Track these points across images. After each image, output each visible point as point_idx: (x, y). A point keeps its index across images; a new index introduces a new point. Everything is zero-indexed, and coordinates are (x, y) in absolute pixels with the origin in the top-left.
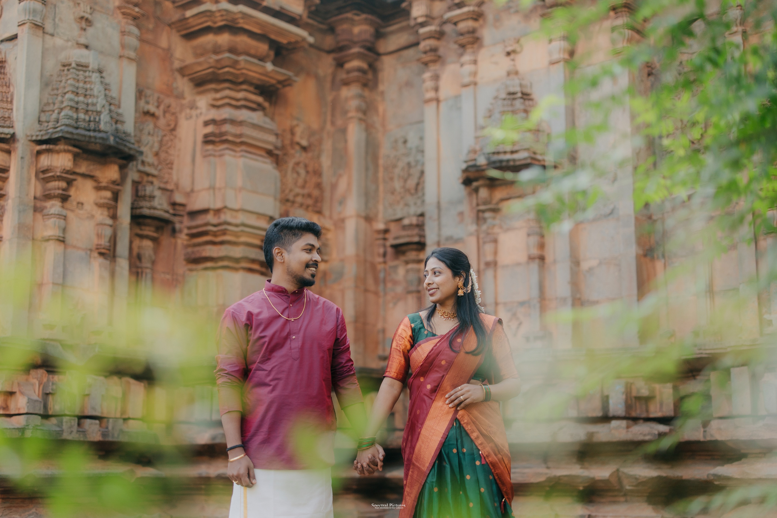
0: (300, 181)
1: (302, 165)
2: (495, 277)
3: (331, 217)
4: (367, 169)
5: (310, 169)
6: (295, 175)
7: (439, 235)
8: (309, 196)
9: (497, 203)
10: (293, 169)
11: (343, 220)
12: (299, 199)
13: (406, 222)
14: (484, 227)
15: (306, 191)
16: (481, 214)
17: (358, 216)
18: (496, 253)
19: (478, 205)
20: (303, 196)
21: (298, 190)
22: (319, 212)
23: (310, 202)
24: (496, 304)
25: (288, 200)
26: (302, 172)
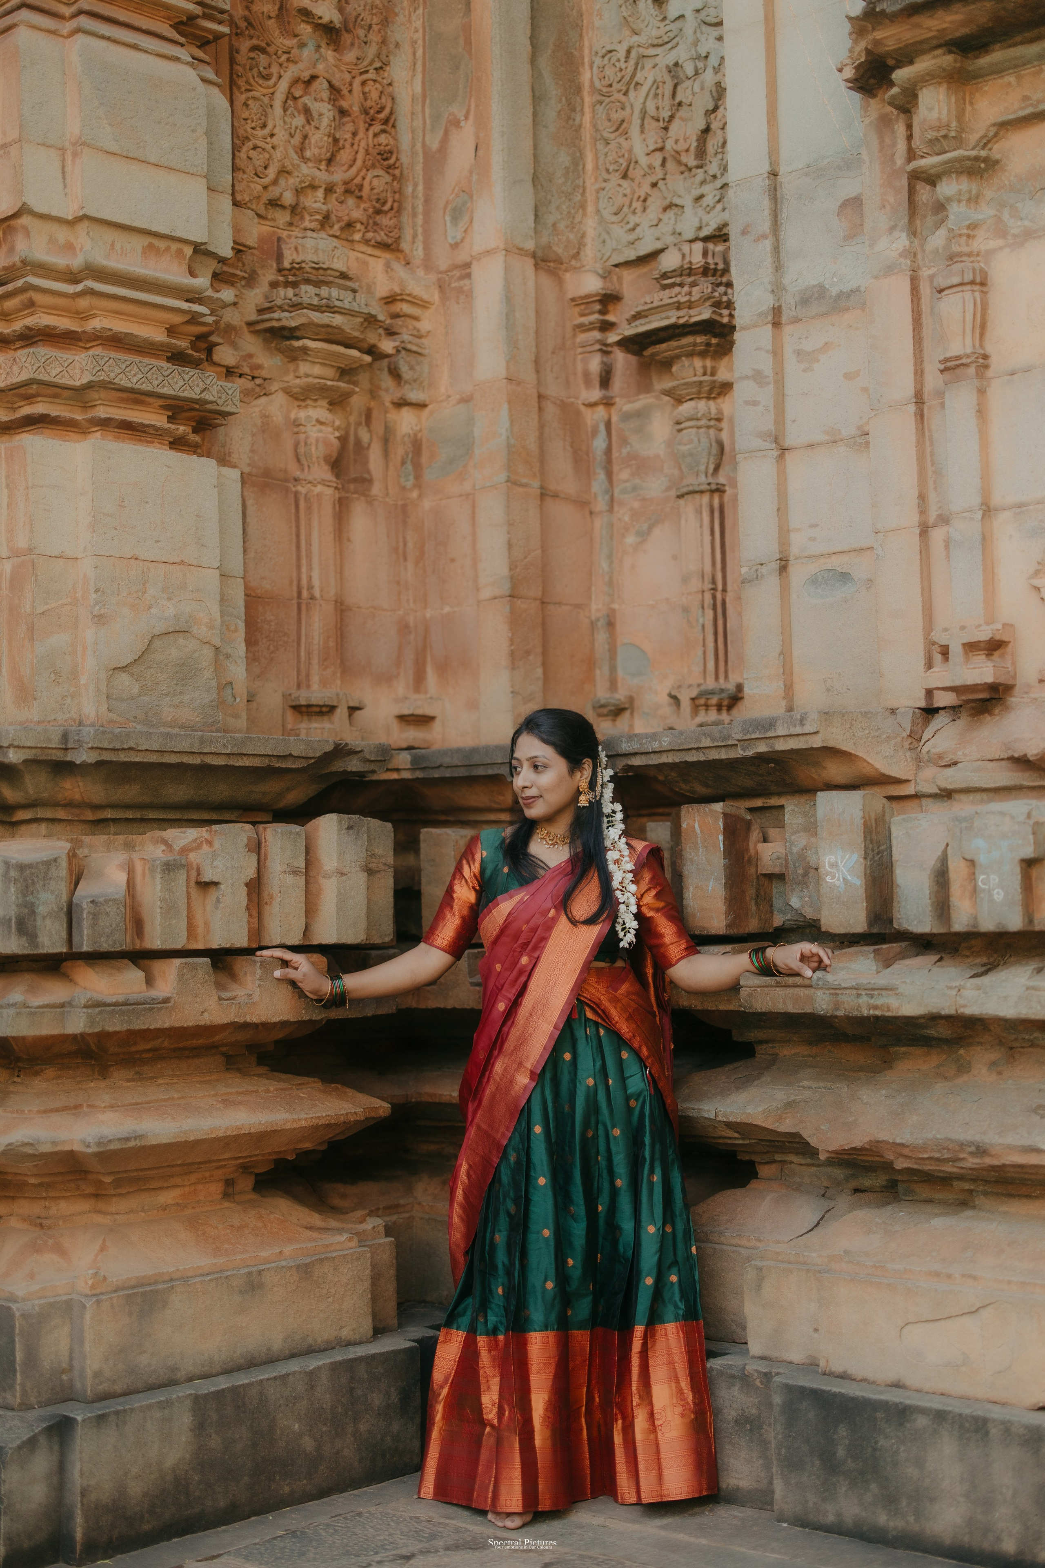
0: (318, 141)
1: (321, 86)
2: (981, 413)
3: (428, 264)
4: (537, 99)
5: (352, 102)
6: (299, 120)
7: (777, 289)
8: (352, 190)
9: (986, 142)
10: (290, 96)
11: (465, 269)
12: (315, 201)
13: (670, 261)
14: (937, 240)
15: (338, 176)
16: (924, 193)
17: (512, 250)
18: (982, 327)
19: (911, 155)
20: (329, 190)
21: (307, 170)
22: (390, 247)
23: (354, 210)
24: (988, 510)
25: (274, 203)
26: (324, 110)
